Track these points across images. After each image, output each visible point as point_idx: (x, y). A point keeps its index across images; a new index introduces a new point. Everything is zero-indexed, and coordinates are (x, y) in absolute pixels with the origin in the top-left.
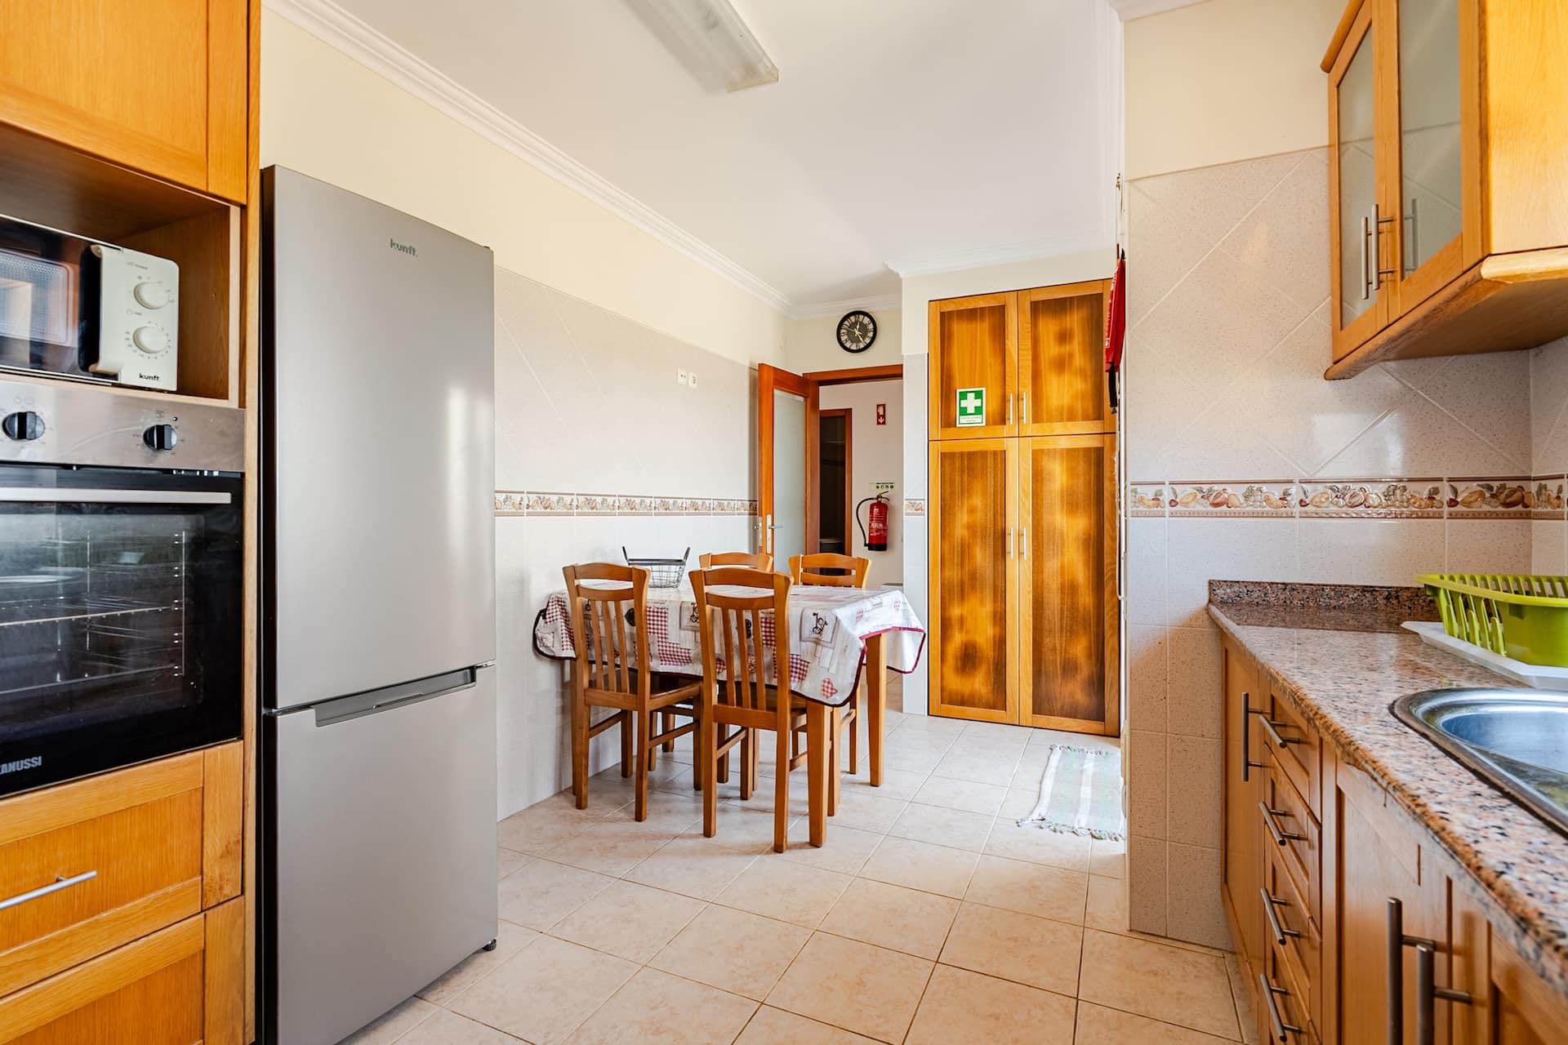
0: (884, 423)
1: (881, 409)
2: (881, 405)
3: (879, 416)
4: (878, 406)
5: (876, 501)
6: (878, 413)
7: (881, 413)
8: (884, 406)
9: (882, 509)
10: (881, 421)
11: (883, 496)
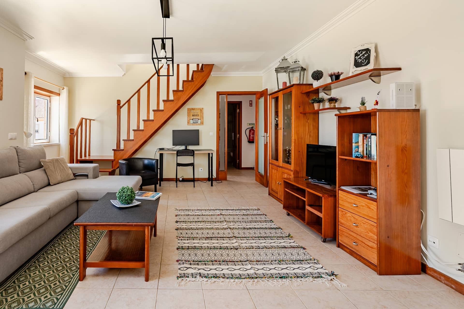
0: (252, 106)
1: (251, 102)
2: (251, 101)
3: (250, 104)
4: (250, 101)
5: (251, 129)
6: (250, 103)
7: (251, 103)
8: (252, 101)
9: (252, 131)
10: (251, 105)
11: (253, 127)
